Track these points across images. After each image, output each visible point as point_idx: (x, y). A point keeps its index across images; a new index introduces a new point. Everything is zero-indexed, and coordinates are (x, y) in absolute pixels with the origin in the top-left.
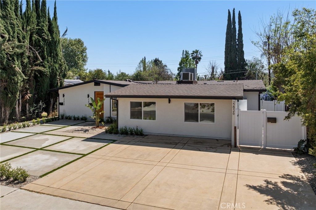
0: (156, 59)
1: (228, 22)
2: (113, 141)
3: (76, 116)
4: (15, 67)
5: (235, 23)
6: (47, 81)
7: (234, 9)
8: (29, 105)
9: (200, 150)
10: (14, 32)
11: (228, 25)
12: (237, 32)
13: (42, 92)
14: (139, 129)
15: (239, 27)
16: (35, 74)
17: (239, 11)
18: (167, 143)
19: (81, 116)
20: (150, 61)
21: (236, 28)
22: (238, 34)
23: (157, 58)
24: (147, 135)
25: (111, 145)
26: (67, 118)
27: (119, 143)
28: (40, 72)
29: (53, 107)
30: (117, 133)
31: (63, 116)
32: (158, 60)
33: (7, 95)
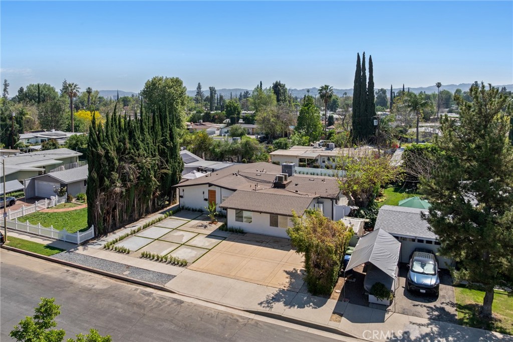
0: (277, 83)
1: (357, 68)
2: (225, 239)
3: (194, 208)
4: (152, 177)
5: (365, 70)
6: (170, 178)
7: (364, 53)
8: (158, 199)
9: (274, 248)
10: (149, 150)
11: (356, 71)
12: (368, 81)
13: (166, 187)
14: (241, 229)
15: (370, 75)
16: (162, 175)
17: (370, 56)
18: (257, 242)
19: (198, 209)
20: (268, 88)
21: (366, 76)
22: (368, 83)
23: (278, 81)
24: (246, 233)
25: (224, 241)
26: (186, 209)
27: (228, 240)
28: (166, 174)
29: (173, 197)
30: (226, 230)
31: (183, 207)
32: (280, 85)
33: (146, 196)
